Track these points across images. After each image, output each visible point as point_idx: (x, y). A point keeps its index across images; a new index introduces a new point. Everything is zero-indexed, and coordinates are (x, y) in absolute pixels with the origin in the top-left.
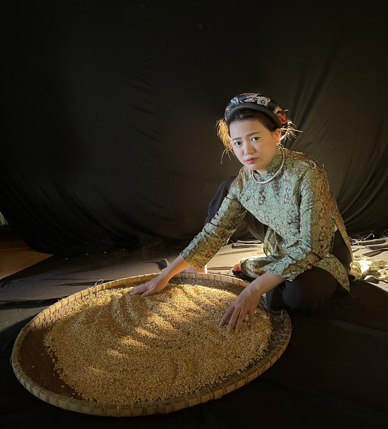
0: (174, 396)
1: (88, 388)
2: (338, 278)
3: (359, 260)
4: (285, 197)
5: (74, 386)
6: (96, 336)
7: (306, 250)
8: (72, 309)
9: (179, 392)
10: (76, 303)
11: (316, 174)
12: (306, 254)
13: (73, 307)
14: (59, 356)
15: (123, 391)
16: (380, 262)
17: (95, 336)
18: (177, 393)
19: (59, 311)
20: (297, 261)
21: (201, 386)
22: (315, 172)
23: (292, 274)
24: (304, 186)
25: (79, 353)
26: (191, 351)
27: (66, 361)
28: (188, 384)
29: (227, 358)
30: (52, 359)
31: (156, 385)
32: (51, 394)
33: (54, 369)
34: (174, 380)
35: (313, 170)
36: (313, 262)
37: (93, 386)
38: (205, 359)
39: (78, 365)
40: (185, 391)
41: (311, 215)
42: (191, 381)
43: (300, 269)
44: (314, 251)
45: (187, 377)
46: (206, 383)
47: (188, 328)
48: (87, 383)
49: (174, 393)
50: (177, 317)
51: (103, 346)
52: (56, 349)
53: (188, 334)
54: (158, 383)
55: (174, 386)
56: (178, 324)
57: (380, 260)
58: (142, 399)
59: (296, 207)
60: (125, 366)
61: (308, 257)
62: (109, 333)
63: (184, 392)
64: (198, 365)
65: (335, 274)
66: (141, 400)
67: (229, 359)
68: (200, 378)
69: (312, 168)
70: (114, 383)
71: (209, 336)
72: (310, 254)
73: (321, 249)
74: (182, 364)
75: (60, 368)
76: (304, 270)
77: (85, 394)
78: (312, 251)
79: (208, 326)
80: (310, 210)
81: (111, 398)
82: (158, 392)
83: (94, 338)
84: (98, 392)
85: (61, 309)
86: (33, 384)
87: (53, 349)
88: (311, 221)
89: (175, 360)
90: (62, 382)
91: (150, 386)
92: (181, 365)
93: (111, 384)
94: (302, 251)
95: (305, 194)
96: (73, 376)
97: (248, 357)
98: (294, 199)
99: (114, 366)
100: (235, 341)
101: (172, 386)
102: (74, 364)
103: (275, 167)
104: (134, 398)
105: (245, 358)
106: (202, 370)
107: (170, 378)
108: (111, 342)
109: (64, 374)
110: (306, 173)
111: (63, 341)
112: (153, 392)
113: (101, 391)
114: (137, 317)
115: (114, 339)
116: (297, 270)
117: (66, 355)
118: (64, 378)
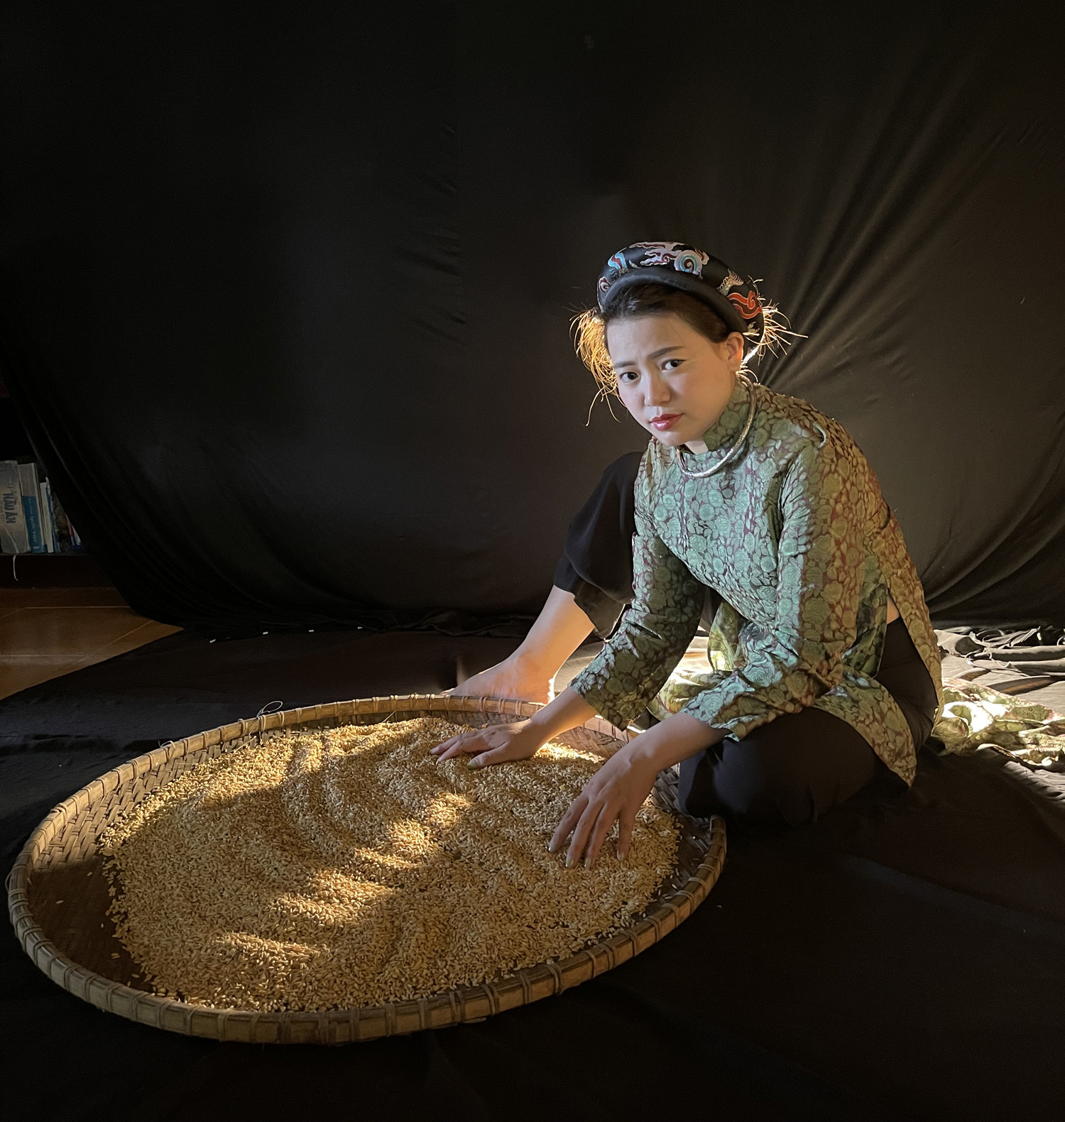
0: (373, 1004)
1: (172, 966)
2: (879, 745)
3: (975, 700)
4: (747, 516)
5: (141, 956)
6: (228, 840)
7: (784, 662)
8: (193, 769)
9: (386, 998)
10: (205, 755)
11: (823, 462)
12: (783, 671)
13: (197, 764)
14: (126, 882)
15: (252, 979)
16: (1030, 709)
17: (224, 842)
18: (381, 999)
19: (157, 773)
20: (759, 689)
21: (445, 987)
22: (822, 456)
23: (740, 722)
24: (789, 491)
25: (175, 879)
26: (448, 899)
27: (140, 896)
28: (414, 980)
29: (533, 926)
30: (110, 887)
31: (335, 973)
32: (76, 970)
33: (107, 913)
34: (383, 966)
35: (819, 449)
36: (804, 694)
37: (185, 962)
38: (474, 923)
39: (165, 907)
40: (403, 996)
41: (804, 573)
42: (425, 972)
43: (765, 710)
44: (806, 666)
45: (416, 962)
46: (461, 982)
47: (461, 842)
48: (172, 954)
49: (375, 998)
50: (442, 812)
51: (238, 866)
52: (127, 865)
53: (458, 856)
54: (340, 969)
55: (378, 980)
56: (438, 830)
57: (1034, 704)
58: (293, 1005)
59: (770, 547)
60: (273, 921)
61: (787, 679)
62: (259, 836)
63: (401, 998)
64: (454, 935)
65: (871, 732)
66: (289, 1007)
67: (538, 929)
68: (447, 967)
69: (815, 444)
70: (235, 960)
71: (505, 867)
72: (795, 673)
73: (825, 663)
74: (413, 930)
75: (123, 911)
76: (777, 714)
77: (162, 980)
78: (799, 664)
79: (513, 840)
80: (801, 557)
81: (218, 995)
82: (336, 992)
83: (222, 846)
84: (193, 976)
85: (165, 768)
86: (40, 942)
87: (118, 864)
88: (802, 587)
89: (401, 919)
90: (116, 944)
91: (318, 975)
92: (410, 931)
93: (227, 960)
94: (774, 663)
95: (790, 512)
96: (146, 933)
97: (586, 927)
98: (763, 524)
99: (249, 919)
100: (565, 885)
101: (373, 981)
102: (156, 905)
103: (727, 435)
104: (275, 1001)
105: (579, 930)
106: (460, 949)
107: (373, 961)
108: (260, 859)
109: (126, 927)
110: (797, 456)
111: (147, 847)
112: (324, 990)
113: (201, 974)
114: (341, 802)
115: (268, 852)
116: (756, 711)
117: (143, 881)
118: (124, 938)
